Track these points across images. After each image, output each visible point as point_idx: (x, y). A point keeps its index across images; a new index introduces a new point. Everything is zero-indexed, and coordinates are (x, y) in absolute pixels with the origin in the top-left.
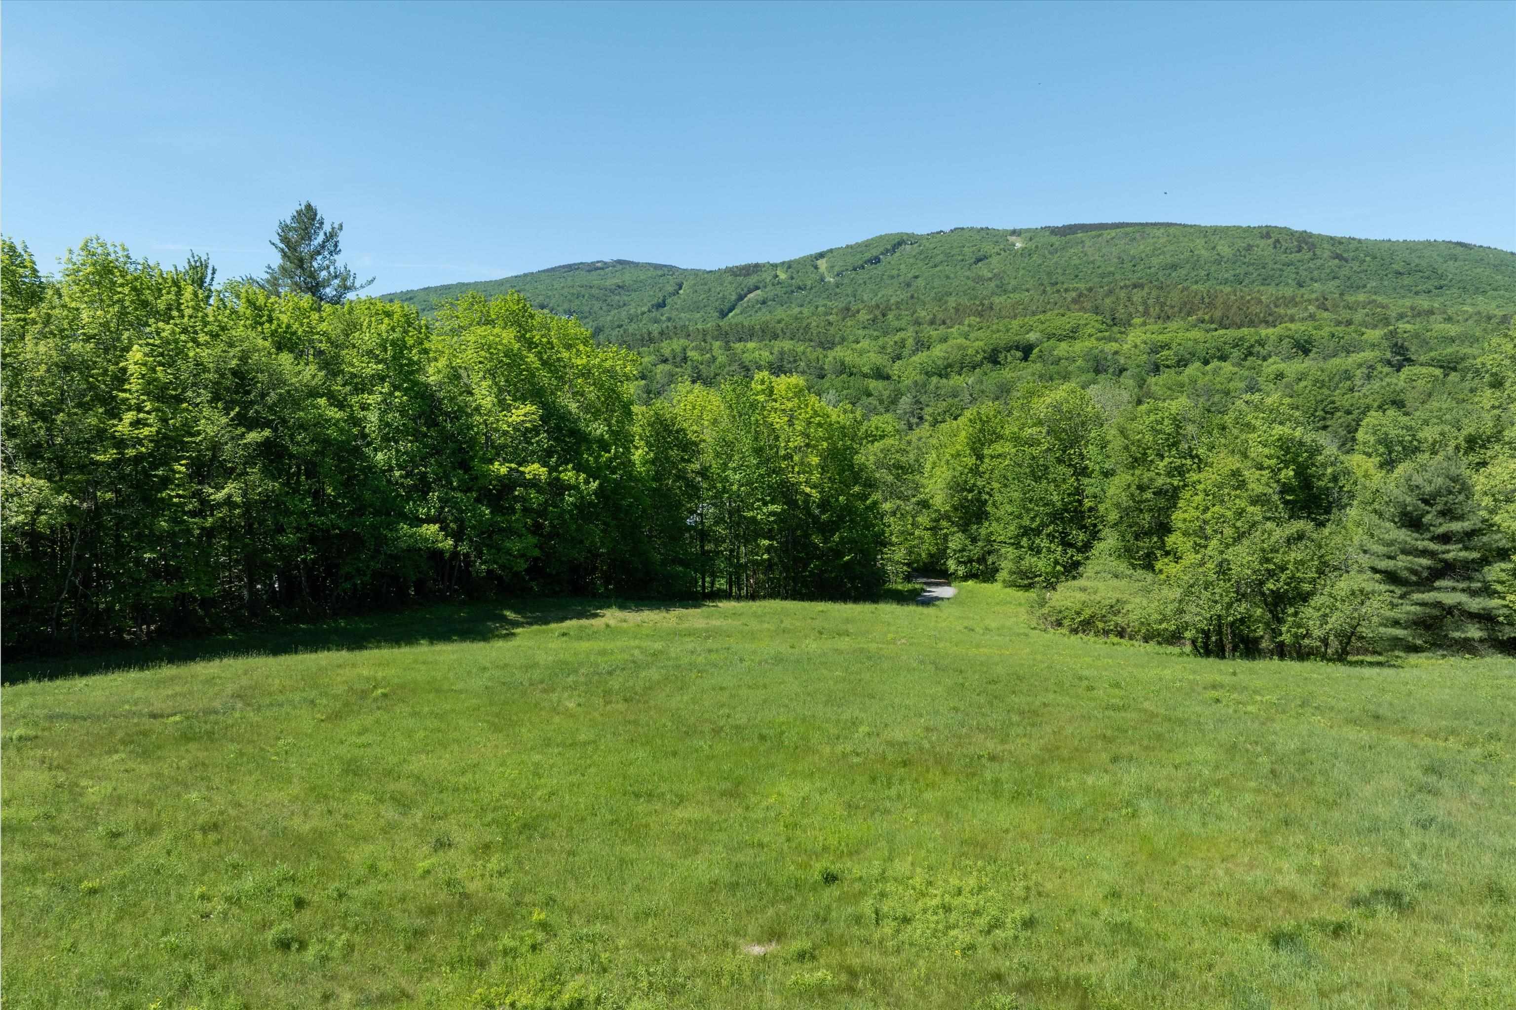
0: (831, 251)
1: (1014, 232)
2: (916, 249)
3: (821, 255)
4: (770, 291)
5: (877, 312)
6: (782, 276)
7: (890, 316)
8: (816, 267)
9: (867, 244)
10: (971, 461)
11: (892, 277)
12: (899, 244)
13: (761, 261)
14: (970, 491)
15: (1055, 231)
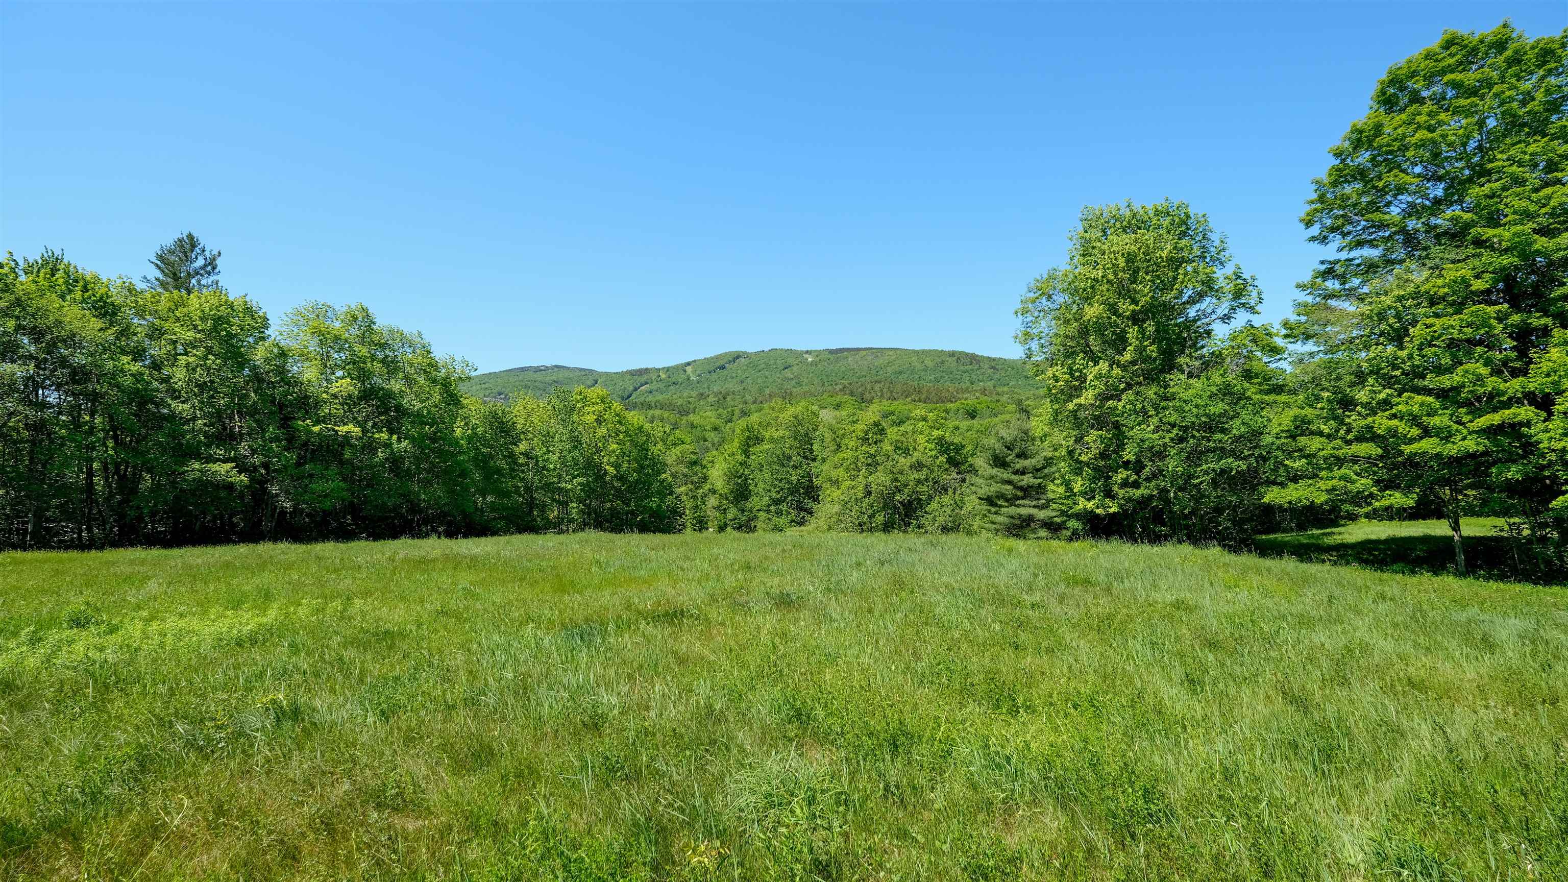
0: (695, 361)
1: (807, 352)
2: (747, 361)
3: (688, 364)
4: (654, 386)
5: (720, 397)
6: (663, 376)
7: (728, 399)
8: (685, 371)
9: (717, 358)
10: (740, 458)
11: (733, 378)
12: (738, 357)
13: (650, 367)
14: (740, 477)
15: (831, 352)
